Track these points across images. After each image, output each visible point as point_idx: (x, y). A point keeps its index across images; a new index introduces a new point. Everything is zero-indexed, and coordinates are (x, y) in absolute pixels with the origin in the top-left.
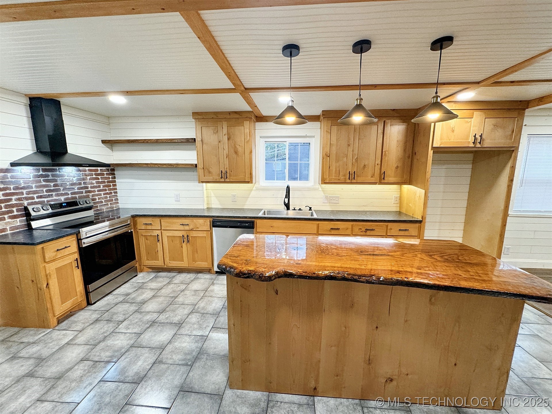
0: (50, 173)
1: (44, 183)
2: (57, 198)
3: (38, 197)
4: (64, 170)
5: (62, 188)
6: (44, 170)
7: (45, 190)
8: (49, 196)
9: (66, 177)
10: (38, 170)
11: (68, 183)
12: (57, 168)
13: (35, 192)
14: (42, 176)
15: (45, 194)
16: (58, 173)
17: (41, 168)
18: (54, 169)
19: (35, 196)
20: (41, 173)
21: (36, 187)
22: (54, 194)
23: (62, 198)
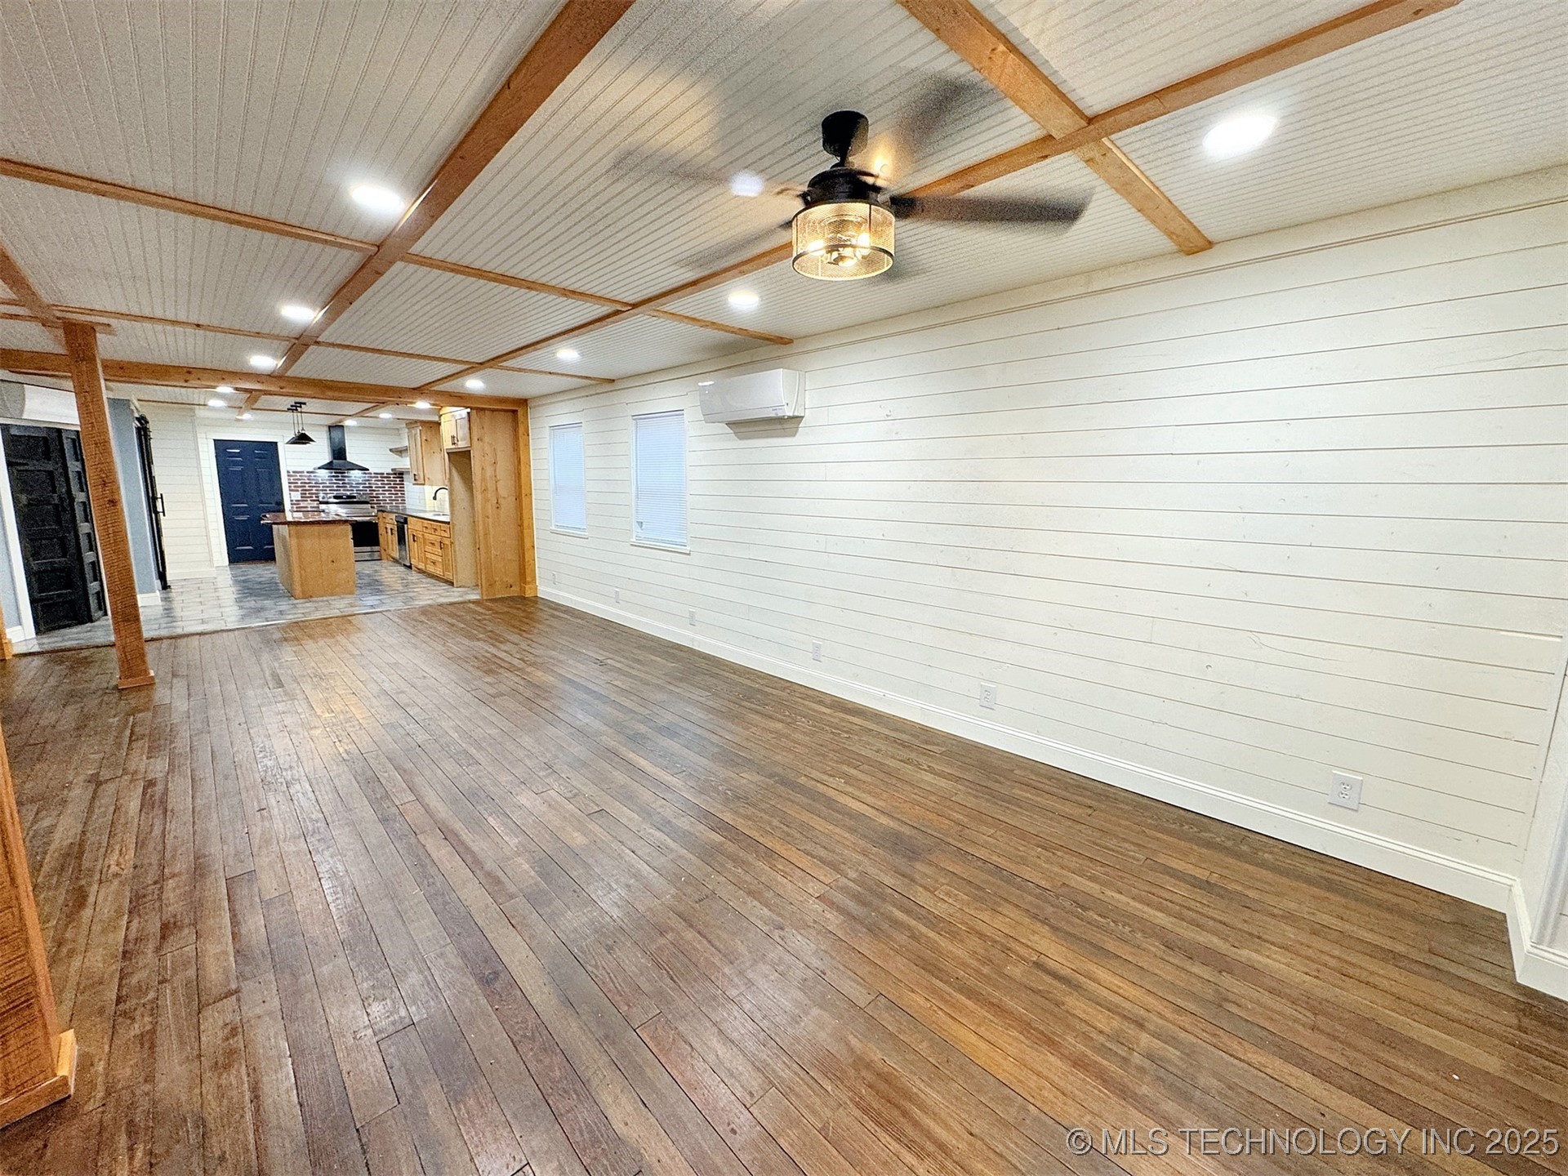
0: (340, 476)
1: (336, 482)
5: (348, 486)
7: (335, 486)
8: (338, 490)
10: (333, 473)
11: (354, 483)
13: (328, 487)
14: (334, 477)
15: (336, 488)
17: (335, 472)
19: (328, 489)
20: (334, 475)
21: (329, 483)
22: (342, 489)
23: (348, 493)
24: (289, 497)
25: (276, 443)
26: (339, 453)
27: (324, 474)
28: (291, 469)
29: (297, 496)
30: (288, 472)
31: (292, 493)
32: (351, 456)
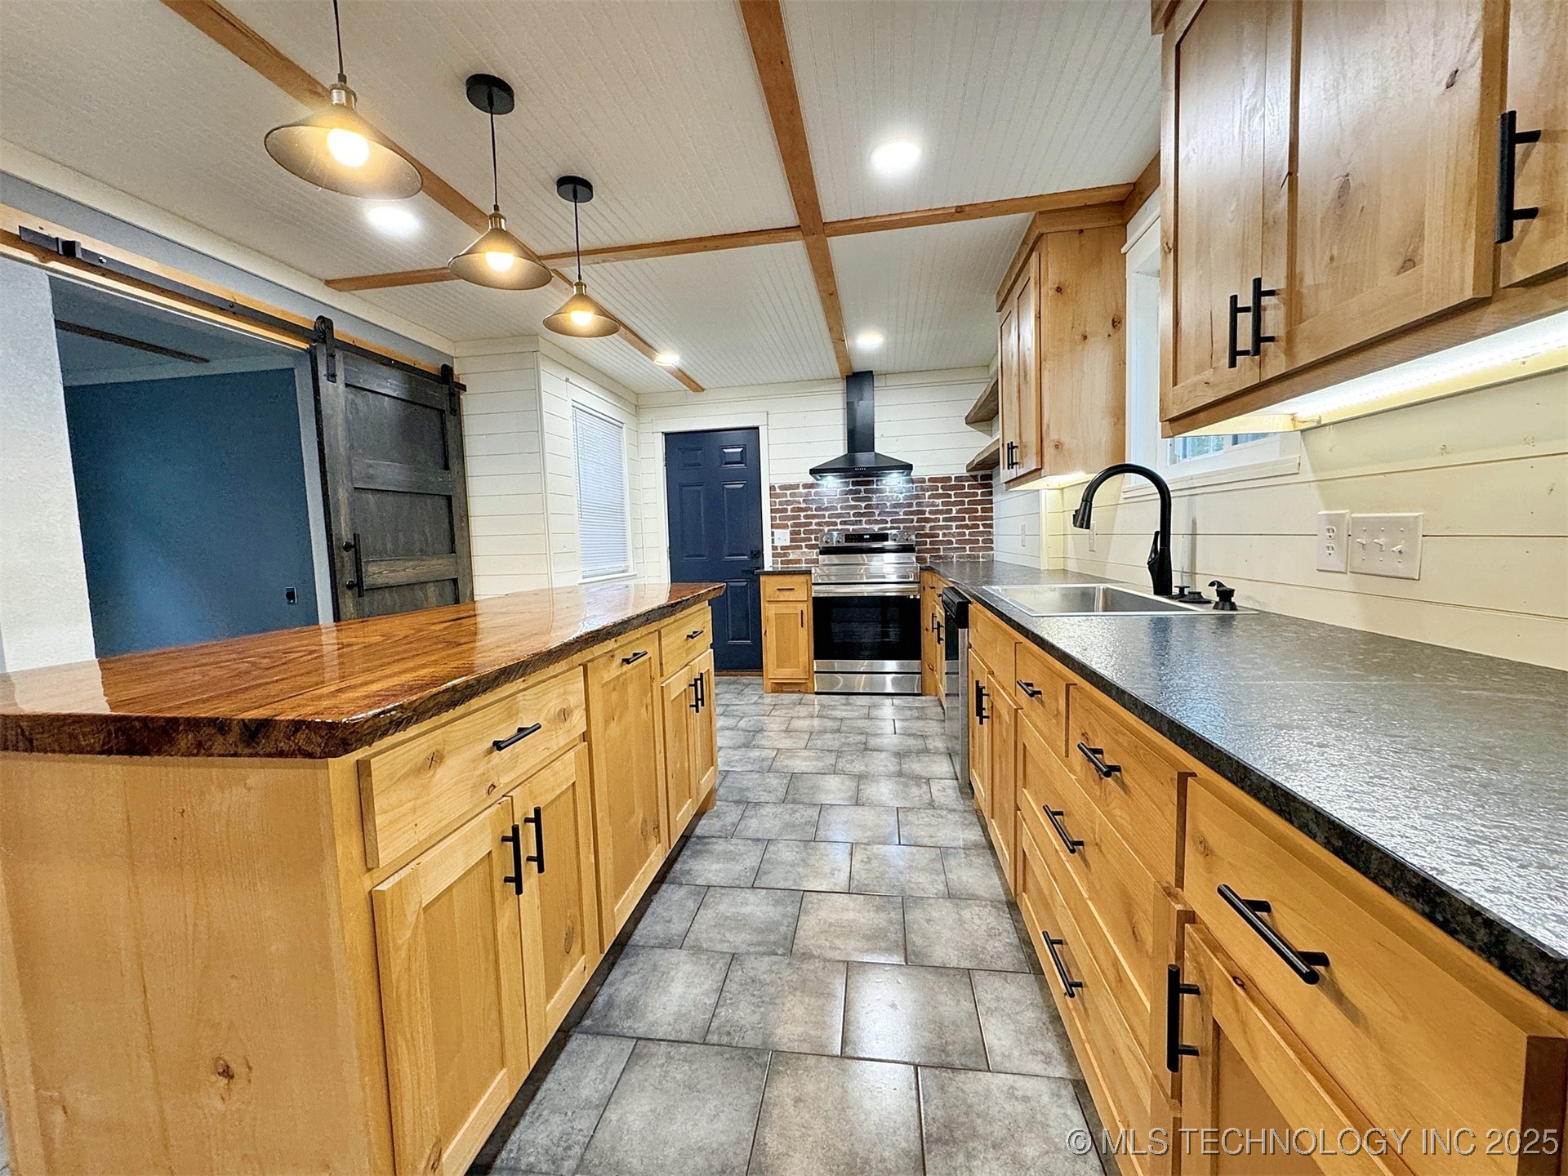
0: (862, 488)
1: (853, 503)
2: (868, 527)
3: (841, 523)
4: (884, 482)
5: (877, 512)
6: (854, 484)
7: (852, 512)
8: (856, 523)
9: (887, 494)
10: (848, 483)
11: (888, 504)
12: (875, 479)
13: (839, 516)
14: (850, 492)
15: (853, 519)
16: (875, 486)
17: (851, 480)
18: (869, 481)
19: (839, 521)
20: (851, 487)
21: (842, 508)
22: (864, 519)
23: (876, 528)
24: (774, 539)
25: (757, 428)
26: (859, 437)
27: (832, 485)
28: (778, 481)
29: (783, 537)
30: (772, 488)
31: (775, 530)
32: (886, 445)
